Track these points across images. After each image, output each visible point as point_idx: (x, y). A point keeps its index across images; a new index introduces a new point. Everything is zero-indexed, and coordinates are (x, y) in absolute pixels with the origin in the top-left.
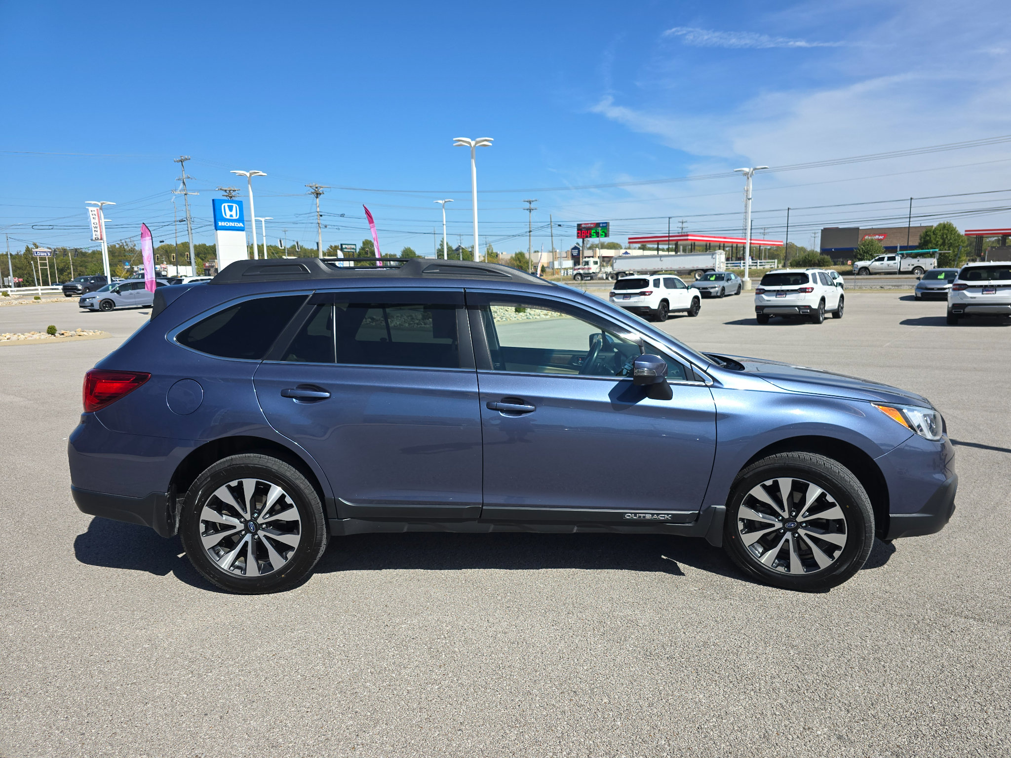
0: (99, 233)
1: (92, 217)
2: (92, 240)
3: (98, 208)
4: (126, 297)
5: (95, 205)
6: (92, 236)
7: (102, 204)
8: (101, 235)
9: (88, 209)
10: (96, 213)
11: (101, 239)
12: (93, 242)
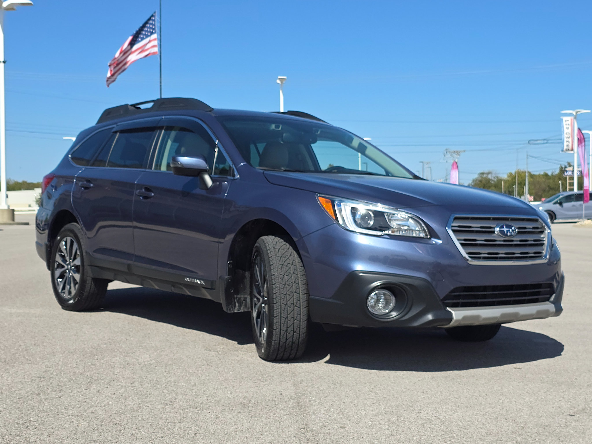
0: (570, 144)
1: (565, 127)
2: (563, 151)
3: (573, 118)
4: (568, 210)
5: (570, 115)
6: (563, 147)
7: (577, 112)
8: (572, 146)
9: (562, 119)
10: (569, 122)
11: (572, 150)
12: (563, 153)
